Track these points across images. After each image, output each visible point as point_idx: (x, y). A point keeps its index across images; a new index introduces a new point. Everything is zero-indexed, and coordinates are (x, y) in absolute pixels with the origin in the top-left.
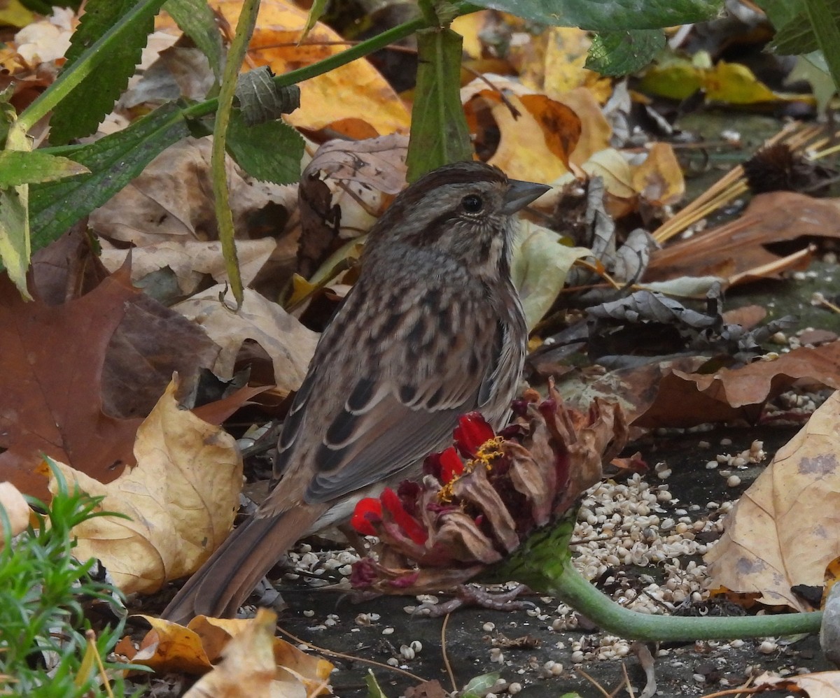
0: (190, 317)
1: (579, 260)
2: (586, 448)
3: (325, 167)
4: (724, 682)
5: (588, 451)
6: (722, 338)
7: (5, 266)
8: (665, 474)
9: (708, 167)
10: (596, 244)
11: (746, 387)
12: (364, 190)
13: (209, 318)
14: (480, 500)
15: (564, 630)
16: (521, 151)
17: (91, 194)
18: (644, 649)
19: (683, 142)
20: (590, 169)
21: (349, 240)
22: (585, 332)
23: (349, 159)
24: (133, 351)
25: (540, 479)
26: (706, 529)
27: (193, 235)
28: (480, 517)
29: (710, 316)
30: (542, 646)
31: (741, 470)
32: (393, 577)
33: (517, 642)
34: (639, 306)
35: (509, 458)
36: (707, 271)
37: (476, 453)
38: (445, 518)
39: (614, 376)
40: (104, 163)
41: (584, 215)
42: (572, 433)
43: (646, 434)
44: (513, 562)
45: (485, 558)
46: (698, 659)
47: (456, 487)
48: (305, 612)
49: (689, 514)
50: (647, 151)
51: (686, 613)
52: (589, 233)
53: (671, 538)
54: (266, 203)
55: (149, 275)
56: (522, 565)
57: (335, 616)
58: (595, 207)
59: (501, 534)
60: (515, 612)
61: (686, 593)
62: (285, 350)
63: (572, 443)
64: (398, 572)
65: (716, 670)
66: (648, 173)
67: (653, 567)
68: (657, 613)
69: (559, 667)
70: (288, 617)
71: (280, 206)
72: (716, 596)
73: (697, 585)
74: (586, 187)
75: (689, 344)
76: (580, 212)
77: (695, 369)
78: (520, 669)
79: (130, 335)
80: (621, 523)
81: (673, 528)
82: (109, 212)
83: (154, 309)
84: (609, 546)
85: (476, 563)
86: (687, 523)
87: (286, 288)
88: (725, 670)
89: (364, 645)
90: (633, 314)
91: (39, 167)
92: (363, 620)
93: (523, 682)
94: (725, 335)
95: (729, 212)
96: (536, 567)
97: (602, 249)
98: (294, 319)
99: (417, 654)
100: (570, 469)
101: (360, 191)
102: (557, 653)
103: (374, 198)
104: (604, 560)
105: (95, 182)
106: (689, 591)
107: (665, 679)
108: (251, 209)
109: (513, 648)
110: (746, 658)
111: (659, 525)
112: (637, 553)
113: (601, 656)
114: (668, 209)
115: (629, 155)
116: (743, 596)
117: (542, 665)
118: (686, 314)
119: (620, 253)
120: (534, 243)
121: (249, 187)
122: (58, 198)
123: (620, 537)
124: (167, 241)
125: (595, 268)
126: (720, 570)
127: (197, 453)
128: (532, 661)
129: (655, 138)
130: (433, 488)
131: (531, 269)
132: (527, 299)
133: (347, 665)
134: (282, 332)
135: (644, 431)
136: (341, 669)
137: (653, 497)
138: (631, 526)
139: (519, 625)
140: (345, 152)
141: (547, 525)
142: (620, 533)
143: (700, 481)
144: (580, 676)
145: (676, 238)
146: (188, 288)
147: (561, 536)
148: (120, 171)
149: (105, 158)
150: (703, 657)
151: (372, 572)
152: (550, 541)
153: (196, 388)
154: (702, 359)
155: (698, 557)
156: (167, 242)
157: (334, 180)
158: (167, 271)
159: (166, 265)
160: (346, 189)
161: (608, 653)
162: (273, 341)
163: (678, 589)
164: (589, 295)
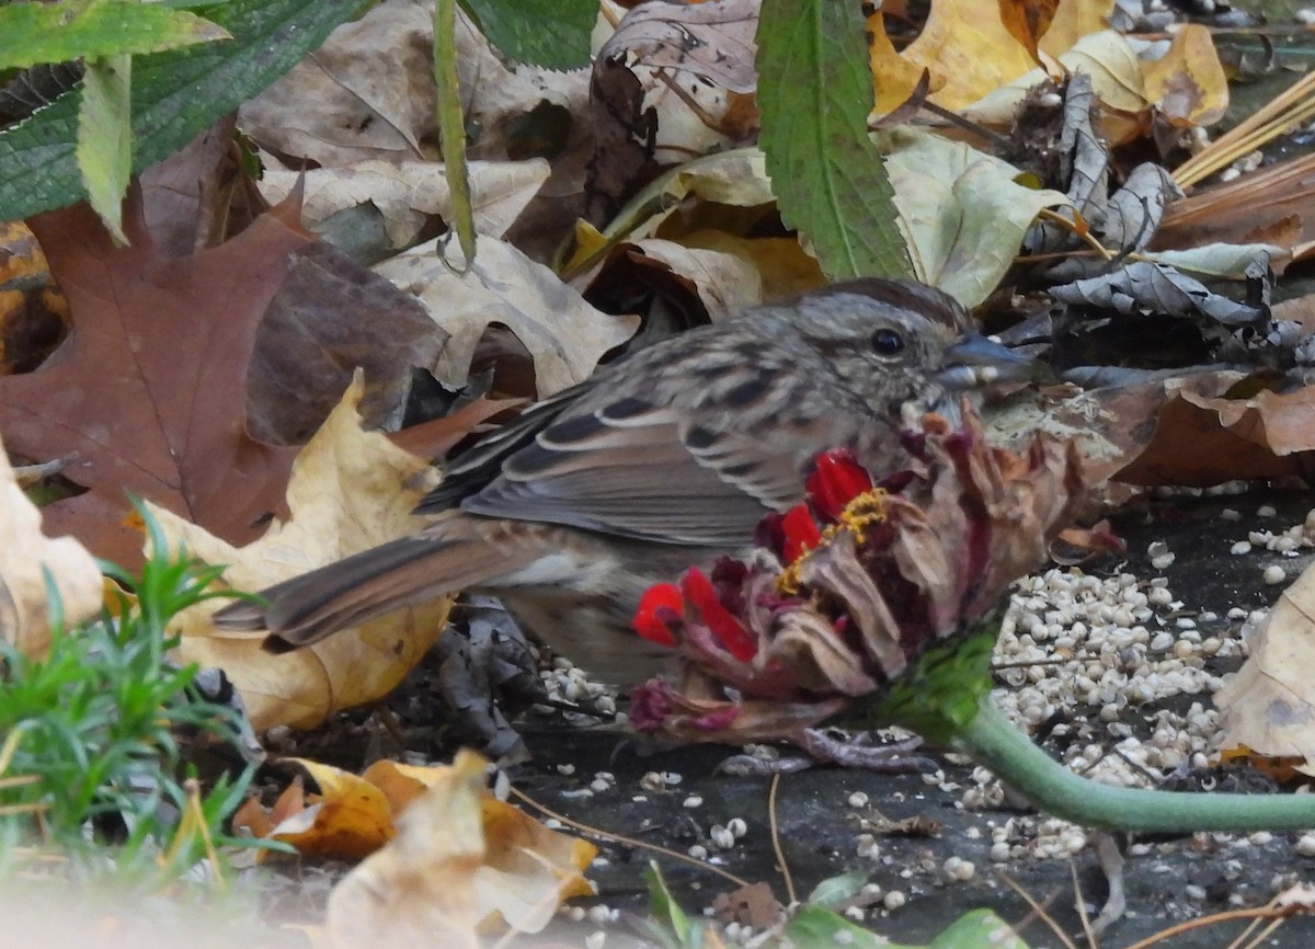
0: (401, 284)
1: (1047, 211)
2: (1018, 510)
3: (635, 45)
4: (1237, 899)
5: (1022, 516)
6: (1269, 342)
7: (86, 187)
8: (1164, 560)
9: (1271, 67)
10: (1075, 186)
11: (1299, 422)
12: (701, 86)
13: (433, 287)
14: (843, 590)
15: (981, 809)
16: (962, 30)
17: (240, 76)
18: (1109, 843)
19: (1231, 24)
20: (1072, 63)
21: (672, 166)
22: (1048, 327)
23: (675, 34)
24: (308, 337)
25: (942, 559)
26: (1224, 652)
27: (414, 149)
28: (843, 619)
29: (1250, 306)
30: (944, 832)
31: (1287, 557)
32: (697, 713)
33: (903, 825)
34: (1136, 286)
35: (893, 523)
36: (1256, 235)
37: (840, 513)
38: (785, 618)
39: (1090, 400)
40: (263, 27)
41: (1059, 137)
42: (997, 486)
43: (1137, 495)
44: (896, 693)
45: (848, 685)
46: (1196, 861)
47: (805, 570)
48: (560, 767)
49: (1199, 627)
50: (1170, 38)
51: (1181, 786)
52: (1064, 166)
53: (1165, 665)
54: (537, 103)
55: (338, 213)
56: (909, 700)
57: (608, 775)
58: (1076, 125)
59: (877, 648)
60: (903, 777)
61: (1184, 754)
62: (555, 342)
63: (997, 501)
64: (707, 706)
65: (1223, 879)
66: (1170, 73)
67: (1134, 711)
68: (1135, 786)
69: (968, 868)
70: (531, 774)
71: (559, 108)
72: (1233, 760)
73: (1203, 742)
74: (1062, 93)
75: (1216, 350)
76: (1053, 133)
77: (1222, 391)
78: (903, 869)
79: (301, 311)
80: (1087, 638)
81: (1170, 649)
82: (278, 110)
83: (343, 268)
84: (1064, 674)
85: (834, 694)
86: (1193, 642)
87: (565, 243)
88: (1239, 880)
89: (653, 823)
90: (1123, 300)
91: (149, 28)
92: (653, 783)
93: (907, 891)
94: (1274, 338)
95: (1300, 141)
96: (933, 703)
97: (1085, 196)
98: (574, 293)
99: (738, 840)
100: (993, 545)
101: (695, 89)
102: (968, 845)
103: (717, 100)
104: (1054, 697)
105: (247, 58)
106: (1190, 752)
107: (1140, 892)
108: (512, 112)
109: (896, 835)
110: (1274, 862)
111: (1148, 643)
112: (1108, 688)
113: (1040, 852)
114: (1201, 133)
115: (1140, 44)
116: (1277, 761)
117: (941, 863)
118: (1213, 301)
119: (1116, 202)
120: (974, 181)
121: (510, 75)
122: (186, 82)
123: (1083, 660)
124: (373, 159)
125: (1074, 224)
126: (1239, 718)
127: (392, 501)
128: (925, 857)
129: (1185, 17)
130: (768, 570)
131: (968, 223)
132: (959, 272)
133: (623, 855)
134: (551, 312)
135: (1134, 491)
136: (613, 861)
137: (1142, 598)
138: (1101, 644)
139: (908, 798)
140: (669, 22)
141: (953, 636)
142: (1083, 653)
143: (1220, 574)
144: (1001, 883)
145: (1212, 180)
146: (402, 237)
147: (975, 653)
148: (288, 39)
149: (265, 17)
150: (1204, 858)
151: (664, 705)
152: (958, 662)
153: (404, 399)
154: (1234, 375)
155: (1206, 696)
156: (373, 163)
157: (649, 69)
158: (369, 208)
159: (367, 198)
160: (671, 84)
161: (1051, 848)
162: (534, 326)
163: (1171, 747)
164: (1061, 269)
